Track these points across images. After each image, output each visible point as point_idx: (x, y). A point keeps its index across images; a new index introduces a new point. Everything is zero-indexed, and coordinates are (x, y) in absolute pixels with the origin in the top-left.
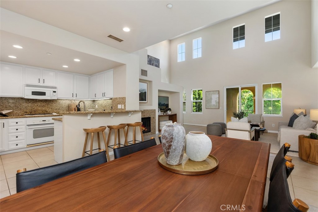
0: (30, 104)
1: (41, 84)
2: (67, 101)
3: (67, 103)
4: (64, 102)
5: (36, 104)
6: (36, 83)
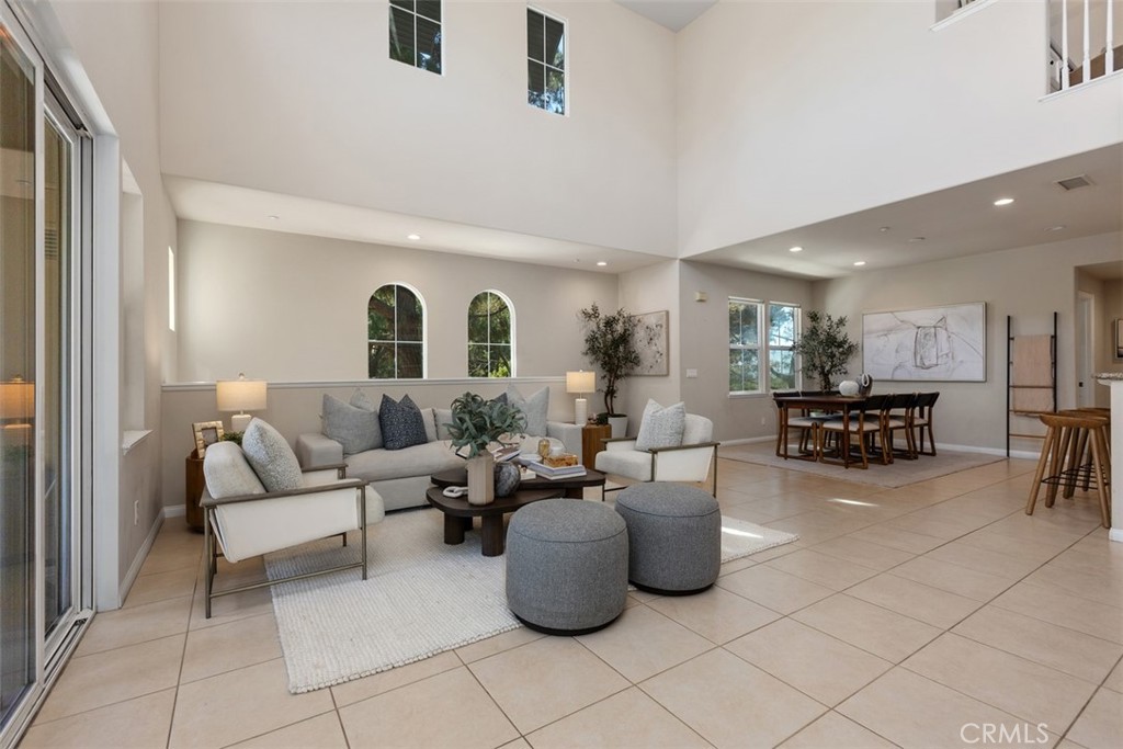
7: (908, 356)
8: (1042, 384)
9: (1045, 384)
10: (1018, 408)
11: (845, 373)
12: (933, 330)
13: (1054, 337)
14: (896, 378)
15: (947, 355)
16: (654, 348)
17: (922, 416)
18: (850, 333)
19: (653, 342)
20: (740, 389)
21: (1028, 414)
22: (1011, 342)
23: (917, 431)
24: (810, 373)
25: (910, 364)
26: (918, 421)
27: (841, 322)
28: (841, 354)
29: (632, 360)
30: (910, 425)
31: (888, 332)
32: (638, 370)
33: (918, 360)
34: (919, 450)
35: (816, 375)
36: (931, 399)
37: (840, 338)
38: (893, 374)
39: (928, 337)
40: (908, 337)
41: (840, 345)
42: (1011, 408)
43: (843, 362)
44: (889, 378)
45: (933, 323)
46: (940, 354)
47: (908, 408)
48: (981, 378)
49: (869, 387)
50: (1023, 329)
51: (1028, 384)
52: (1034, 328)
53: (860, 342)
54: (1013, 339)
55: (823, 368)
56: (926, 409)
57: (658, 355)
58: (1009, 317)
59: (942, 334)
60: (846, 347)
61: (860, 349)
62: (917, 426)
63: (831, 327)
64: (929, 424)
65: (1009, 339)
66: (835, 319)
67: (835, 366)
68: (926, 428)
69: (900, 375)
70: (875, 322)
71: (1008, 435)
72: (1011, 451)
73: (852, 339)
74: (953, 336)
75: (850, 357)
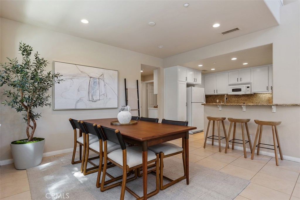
0: (237, 98)
1: (240, 82)
2: (267, 94)
3: (267, 97)
4: (264, 96)
5: (240, 99)
6: (236, 82)
7: (84, 93)
9: (136, 109)
12: (98, 80)
13: (138, 90)
14: (78, 108)
15: (104, 94)
25: (86, 99)
31: (72, 77)
33: (90, 97)
38: (76, 106)
39: (95, 84)
40: (85, 82)
44: (74, 108)
45: (98, 76)
46: (101, 94)
48: (117, 106)
50: (130, 85)
58: (125, 79)
59: (102, 83)
65: (126, 89)
69: (80, 106)
74: (106, 84)
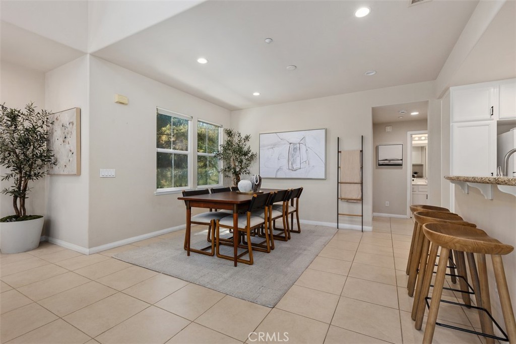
7: (284, 162)
8: (355, 182)
9: (357, 181)
10: (343, 197)
11: (249, 173)
12: (298, 145)
13: (362, 151)
14: (278, 176)
15: (305, 162)
16: (67, 146)
17: (292, 205)
18: (251, 146)
19: (67, 140)
20: (169, 186)
21: (348, 200)
22: (339, 153)
23: (290, 216)
24: (227, 174)
25: (285, 168)
26: (291, 209)
27: (247, 138)
28: (247, 160)
29: (48, 158)
30: (285, 214)
31: (274, 146)
32: (56, 169)
33: (290, 165)
34: (290, 229)
35: (231, 174)
36: (298, 192)
37: (245, 149)
38: (276, 174)
39: (295, 150)
40: (284, 149)
41: (246, 154)
42: (339, 197)
43: (247, 165)
44: (274, 177)
45: (298, 140)
46: (302, 161)
47: (284, 201)
48: (323, 177)
49: (259, 185)
50: (345, 147)
51: (348, 181)
52: (351, 145)
53: (258, 153)
54: (341, 152)
55: (235, 169)
56: (295, 199)
57: (71, 153)
58: (338, 138)
59: (303, 148)
60: (249, 155)
61: (258, 157)
62: (290, 213)
63: (240, 141)
64: (297, 211)
65: (338, 152)
66: (243, 136)
67: (242, 168)
68: (295, 214)
69: (280, 175)
70: (266, 140)
71: (338, 214)
72: (339, 224)
73: (254, 150)
74: (309, 149)
75: (252, 162)
